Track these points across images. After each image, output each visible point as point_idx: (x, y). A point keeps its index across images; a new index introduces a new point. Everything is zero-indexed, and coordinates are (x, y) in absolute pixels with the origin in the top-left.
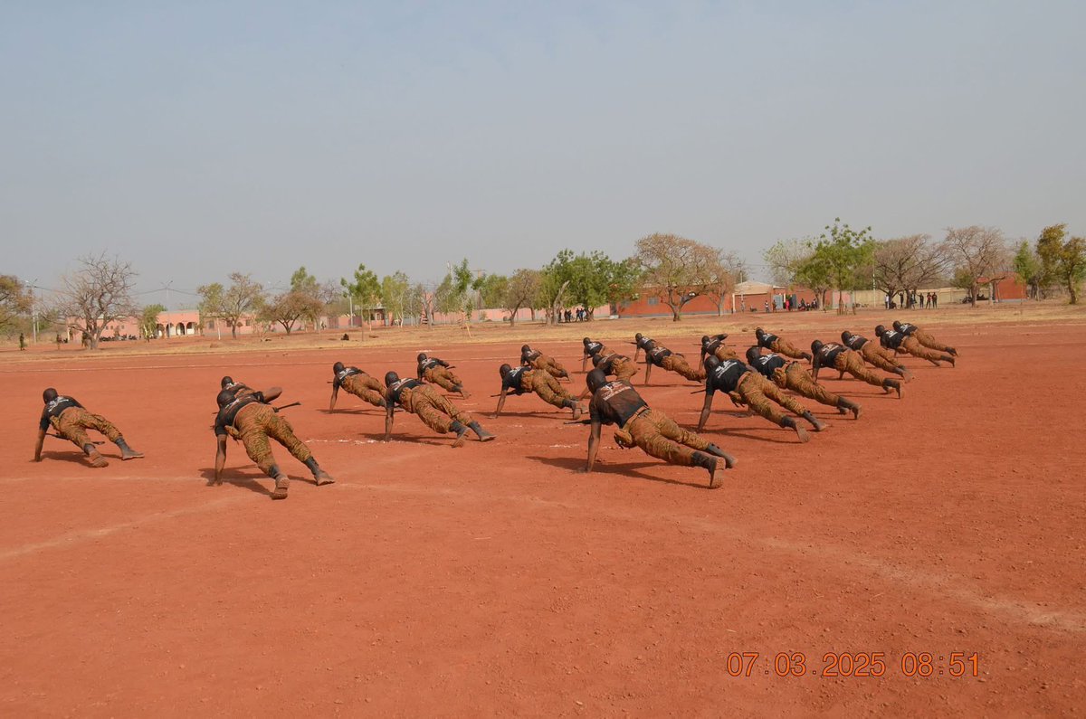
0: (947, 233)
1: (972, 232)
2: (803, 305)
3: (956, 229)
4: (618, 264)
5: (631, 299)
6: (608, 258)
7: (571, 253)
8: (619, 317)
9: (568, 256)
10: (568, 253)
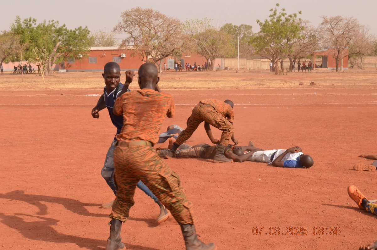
0: (321, 21)
1: (338, 20)
3: (328, 18)
4: (71, 31)
5: (77, 58)
6: (64, 26)
7: (34, 20)
8: (67, 71)
9: (31, 23)
10: (32, 20)
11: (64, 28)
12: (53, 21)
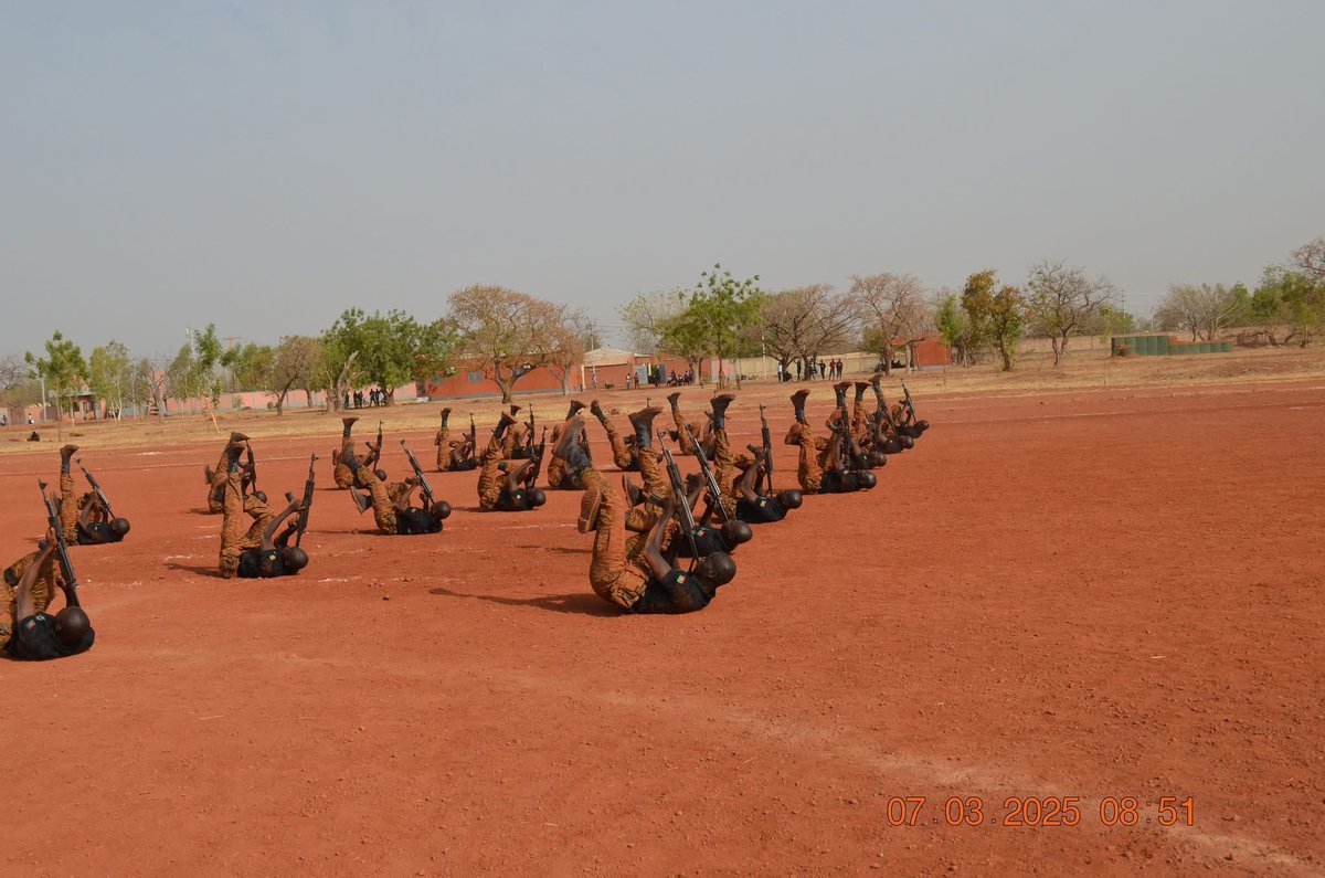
0: (853, 283)
1: (883, 281)
2: (674, 378)
3: (862, 278)
4: (426, 327)
5: (445, 374)
6: (411, 319)
7: (361, 313)
8: (430, 400)
9: (356, 317)
10: (356, 312)
11: (412, 323)
12: (395, 310)
